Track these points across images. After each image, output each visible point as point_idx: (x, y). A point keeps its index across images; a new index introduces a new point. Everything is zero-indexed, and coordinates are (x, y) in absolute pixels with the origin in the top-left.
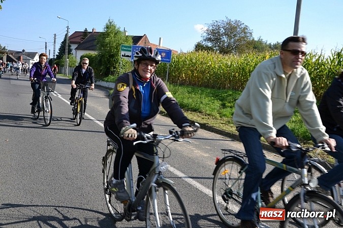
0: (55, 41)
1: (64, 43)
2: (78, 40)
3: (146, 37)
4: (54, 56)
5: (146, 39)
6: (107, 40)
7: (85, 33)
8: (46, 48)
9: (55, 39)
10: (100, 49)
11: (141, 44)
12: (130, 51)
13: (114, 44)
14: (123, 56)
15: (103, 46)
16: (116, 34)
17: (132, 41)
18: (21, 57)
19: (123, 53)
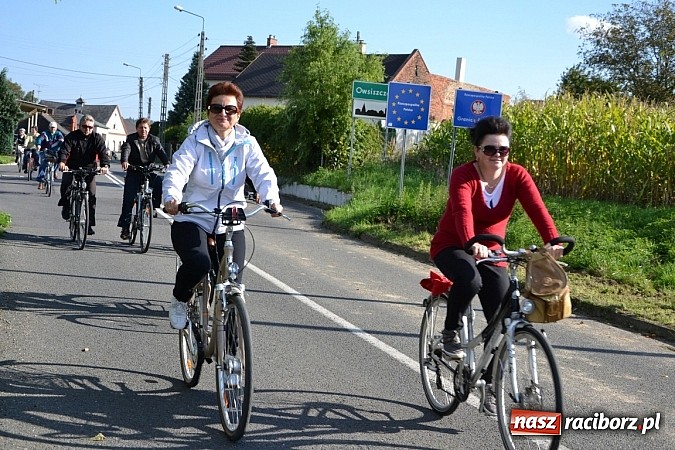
0: (166, 75)
1: (190, 79)
2: (228, 68)
3: (419, 58)
4: (163, 114)
5: (420, 63)
6: (314, 68)
7: (248, 49)
8: (141, 93)
9: (166, 68)
10: (294, 94)
11: (403, 77)
12: (384, 98)
13: (335, 79)
14: (358, 112)
15: (300, 85)
16: (337, 51)
17: (381, 68)
18: (75, 119)
19: (358, 104)
